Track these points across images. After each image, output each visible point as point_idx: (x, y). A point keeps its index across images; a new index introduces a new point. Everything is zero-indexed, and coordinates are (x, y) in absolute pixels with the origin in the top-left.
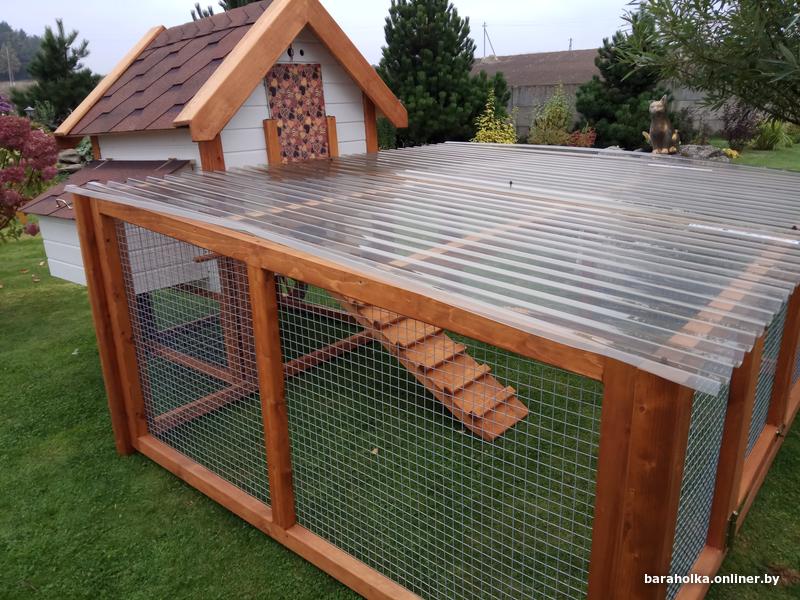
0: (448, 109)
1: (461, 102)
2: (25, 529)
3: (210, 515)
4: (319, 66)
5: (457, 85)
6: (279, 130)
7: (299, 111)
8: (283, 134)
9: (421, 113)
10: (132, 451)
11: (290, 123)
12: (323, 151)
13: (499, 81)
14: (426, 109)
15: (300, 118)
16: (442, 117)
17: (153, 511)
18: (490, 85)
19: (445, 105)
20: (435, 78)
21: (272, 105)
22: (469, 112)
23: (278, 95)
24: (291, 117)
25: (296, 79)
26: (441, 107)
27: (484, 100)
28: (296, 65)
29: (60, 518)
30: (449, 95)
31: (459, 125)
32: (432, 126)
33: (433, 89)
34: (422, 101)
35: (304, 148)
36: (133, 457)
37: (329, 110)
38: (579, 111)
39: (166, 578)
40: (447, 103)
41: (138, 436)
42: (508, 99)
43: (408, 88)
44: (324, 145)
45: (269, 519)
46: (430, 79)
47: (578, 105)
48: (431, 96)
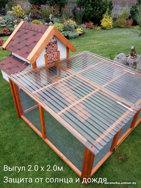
0: (96, 12)
1: (100, 10)
2: (3, 132)
3: (33, 133)
4: (57, 41)
5: (99, 5)
6: (48, 56)
7: (52, 51)
8: (49, 57)
9: (89, 12)
10: (20, 117)
11: (50, 54)
12: (57, 58)
13: (111, 3)
14: (91, 11)
15: (52, 53)
16: (94, 14)
17: (24, 131)
18: (108, 5)
19: (96, 10)
20: (94, 2)
21: (46, 52)
22: (102, 13)
23: (48, 49)
24: (50, 53)
25: (52, 45)
26: (94, 11)
27: (106, 9)
28: (52, 42)
29: (9, 130)
30: (97, 7)
31: (98, 16)
32: (91, 16)
33: (93, 5)
34: (90, 9)
35: (53, 59)
36: (20, 118)
37: (58, 50)
38: (131, 13)
39: (26, 144)
40: (96, 9)
41: (21, 115)
42: (112, 8)
43: (87, 4)
44: (57, 57)
45: (42, 136)
46: (93, 2)
47: (130, 12)
48: (92, 7)
